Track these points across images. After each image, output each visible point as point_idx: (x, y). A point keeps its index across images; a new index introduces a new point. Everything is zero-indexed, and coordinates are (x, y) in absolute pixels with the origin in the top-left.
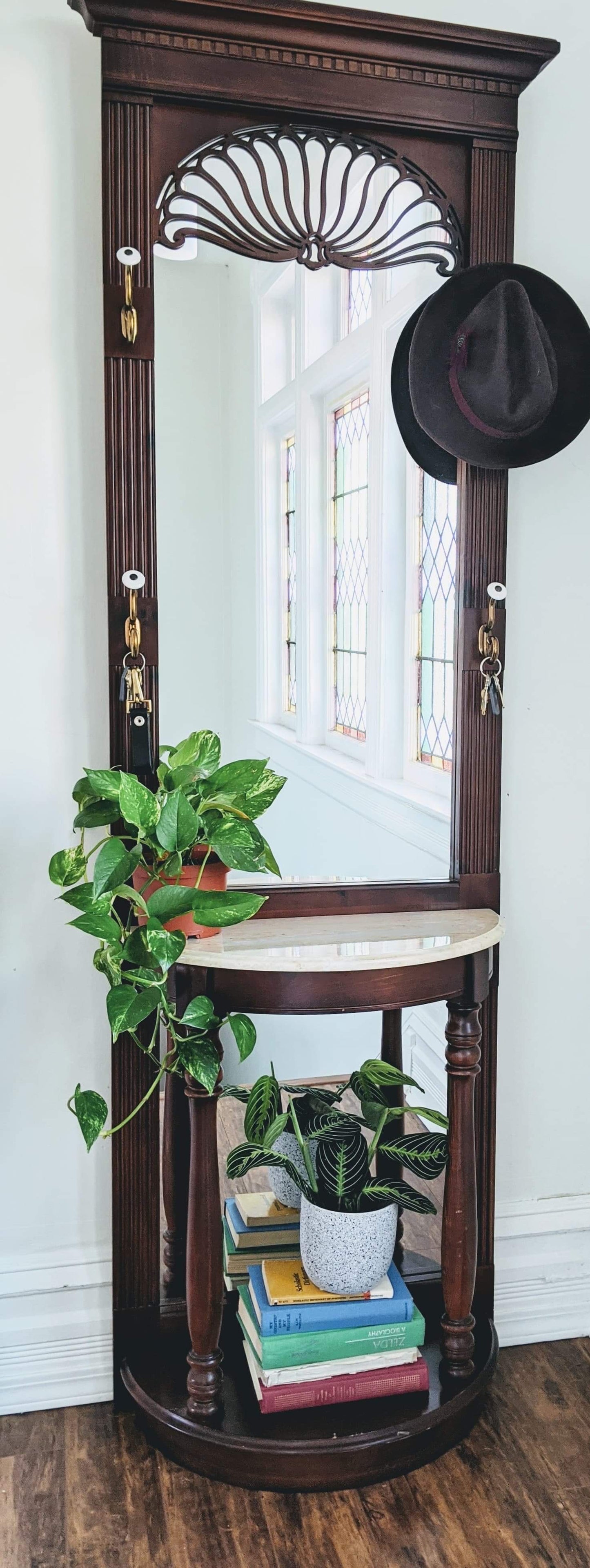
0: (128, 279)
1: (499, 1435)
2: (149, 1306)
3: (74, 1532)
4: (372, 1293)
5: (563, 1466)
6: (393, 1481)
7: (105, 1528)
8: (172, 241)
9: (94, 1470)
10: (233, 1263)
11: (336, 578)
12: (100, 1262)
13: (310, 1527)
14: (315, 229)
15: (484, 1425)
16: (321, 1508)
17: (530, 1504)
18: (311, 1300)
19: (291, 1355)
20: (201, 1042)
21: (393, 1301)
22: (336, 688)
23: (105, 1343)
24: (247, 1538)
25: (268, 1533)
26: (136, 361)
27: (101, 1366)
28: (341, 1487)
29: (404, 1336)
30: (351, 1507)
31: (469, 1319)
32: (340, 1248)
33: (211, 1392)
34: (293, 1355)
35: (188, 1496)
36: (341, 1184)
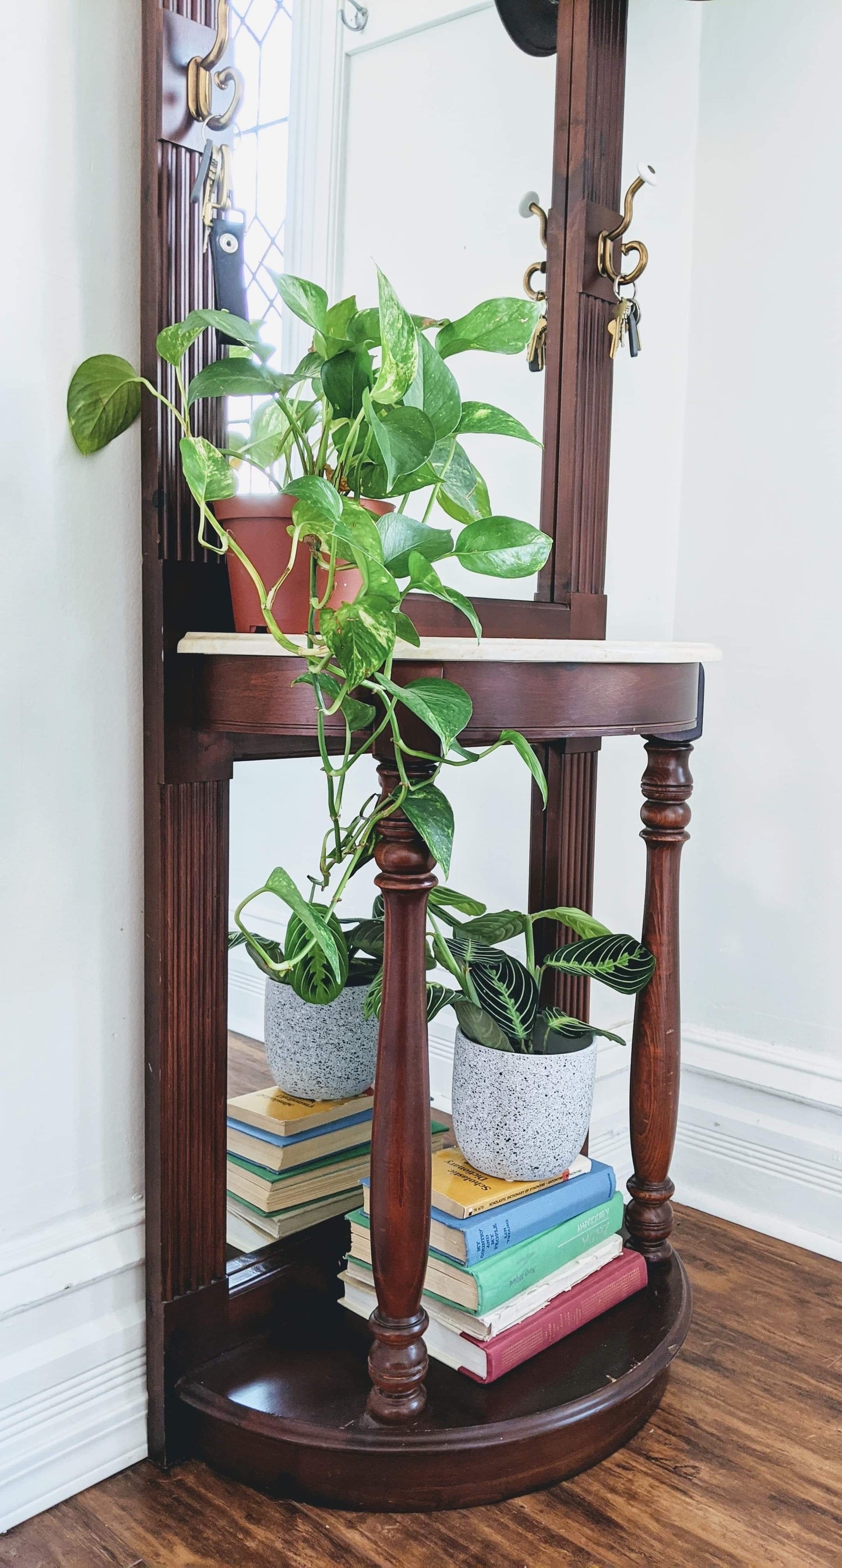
4: (571, 1170)
10: (273, 1195)
12: (117, 1232)
18: (509, 1197)
21: (593, 1176)
27: (129, 1406)
29: (607, 1221)
34: (509, 1282)
36: (518, 1022)
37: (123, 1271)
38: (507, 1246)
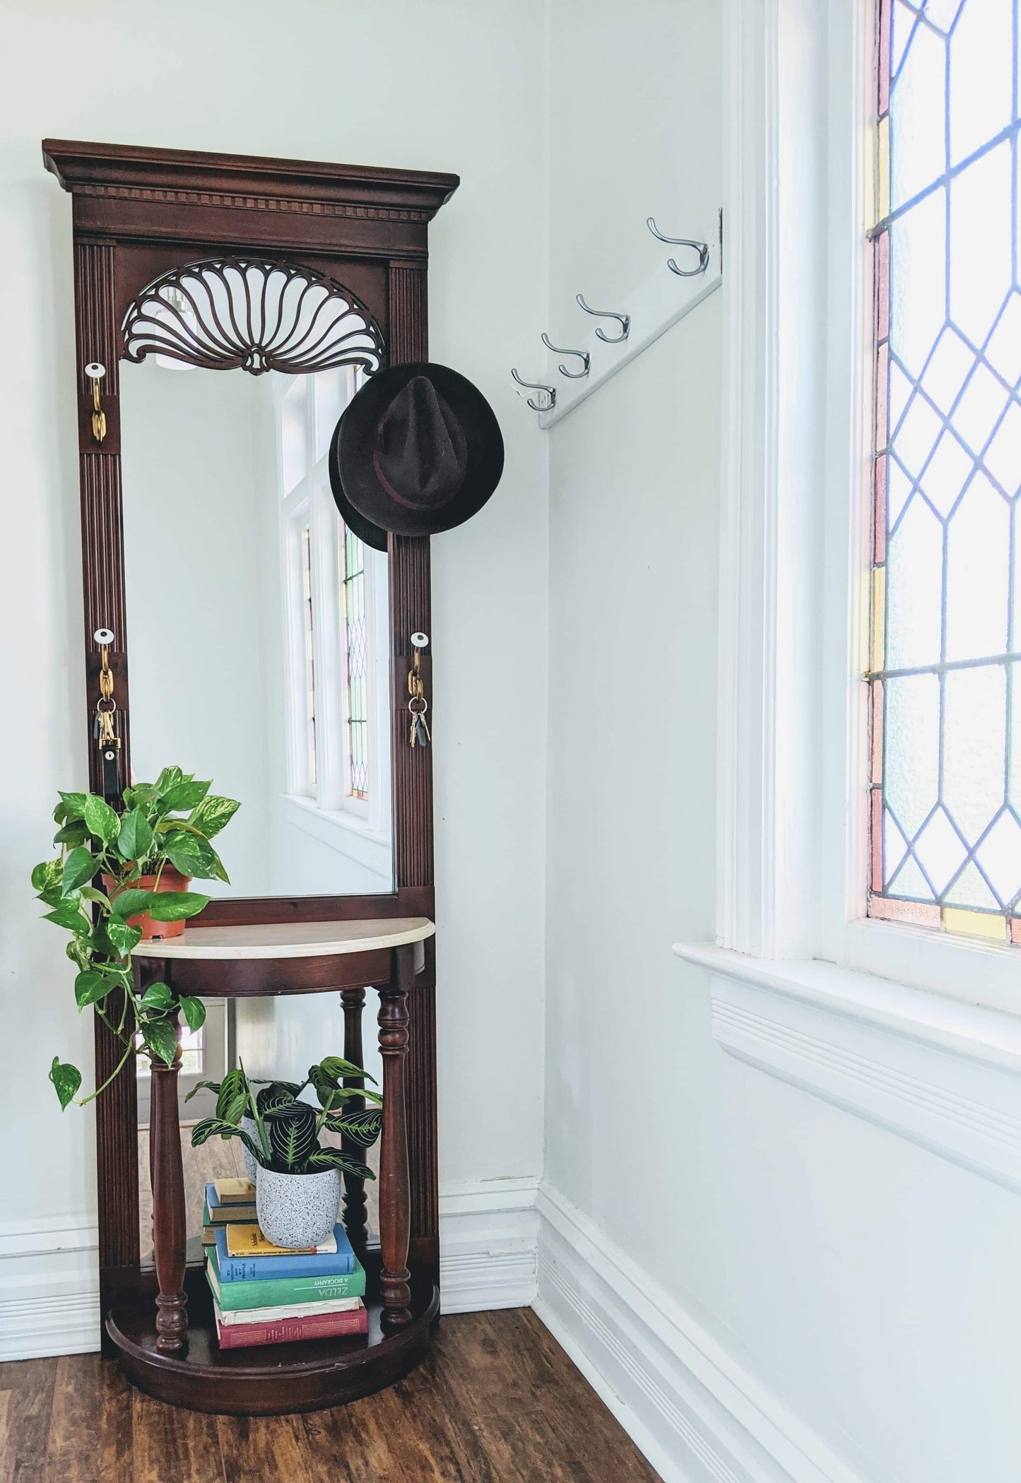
0: (97, 388)
1: (433, 1377)
3: (54, 1441)
4: (318, 1248)
5: (484, 1399)
6: (334, 1409)
7: (81, 1439)
8: (135, 356)
9: (78, 1400)
10: (208, 1234)
11: (349, 654)
13: (255, 1440)
14: (257, 341)
15: (422, 1370)
16: (267, 1427)
17: (450, 1425)
18: (265, 1253)
20: (161, 1024)
21: (337, 1255)
22: (351, 756)
23: (94, 1299)
24: (201, 1447)
25: (219, 1444)
26: (106, 455)
28: (286, 1412)
29: (345, 1286)
30: (293, 1427)
31: (404, 1271)
32: (287, 1205)
33: (176, 1329)
35: (156, 1418)
36: (291, 1153)
38: (254, 1278)
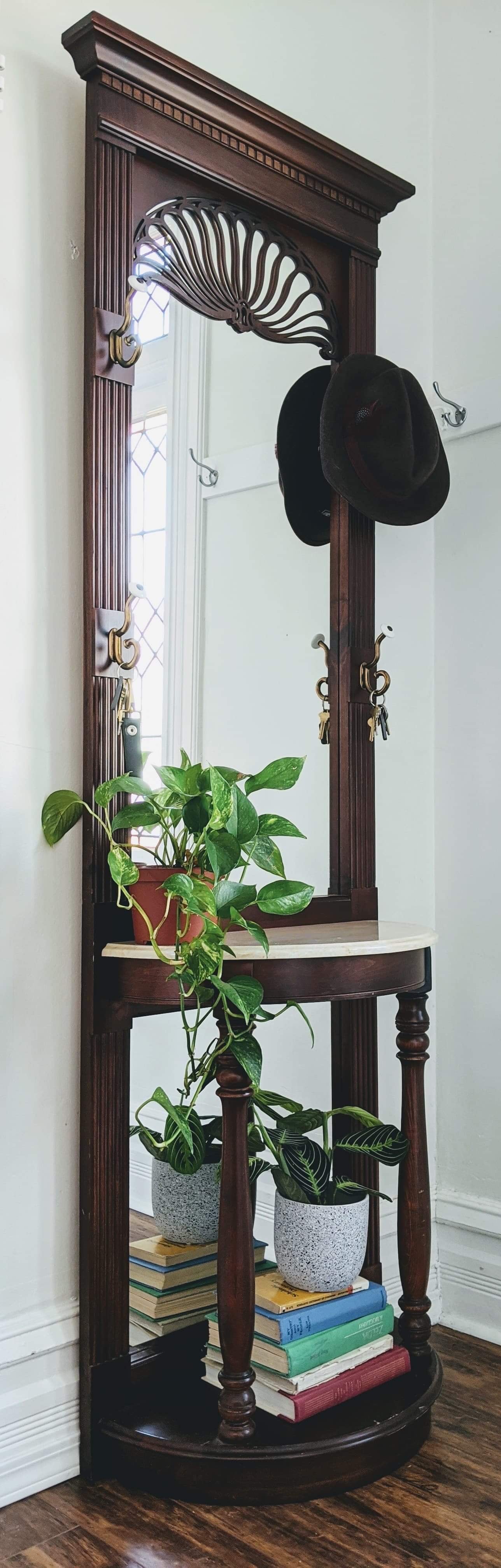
0: (129, 305)
2: (121, 1356)
4: (354, 1287)
10: (159, 1307)
12: (64, 1320)
14: (241, 297)
18: (311, 1302)
19: (309, 1357)
21: (370, 1292)
26: (119, 384)
27: (68, 1438)
28: (375, 1477)
29: (381, 1324)
32: (340, 1241)
34: (311, 1358)
36: (315, 1185)
37: (65, 1347)
38: (309, 1331)
